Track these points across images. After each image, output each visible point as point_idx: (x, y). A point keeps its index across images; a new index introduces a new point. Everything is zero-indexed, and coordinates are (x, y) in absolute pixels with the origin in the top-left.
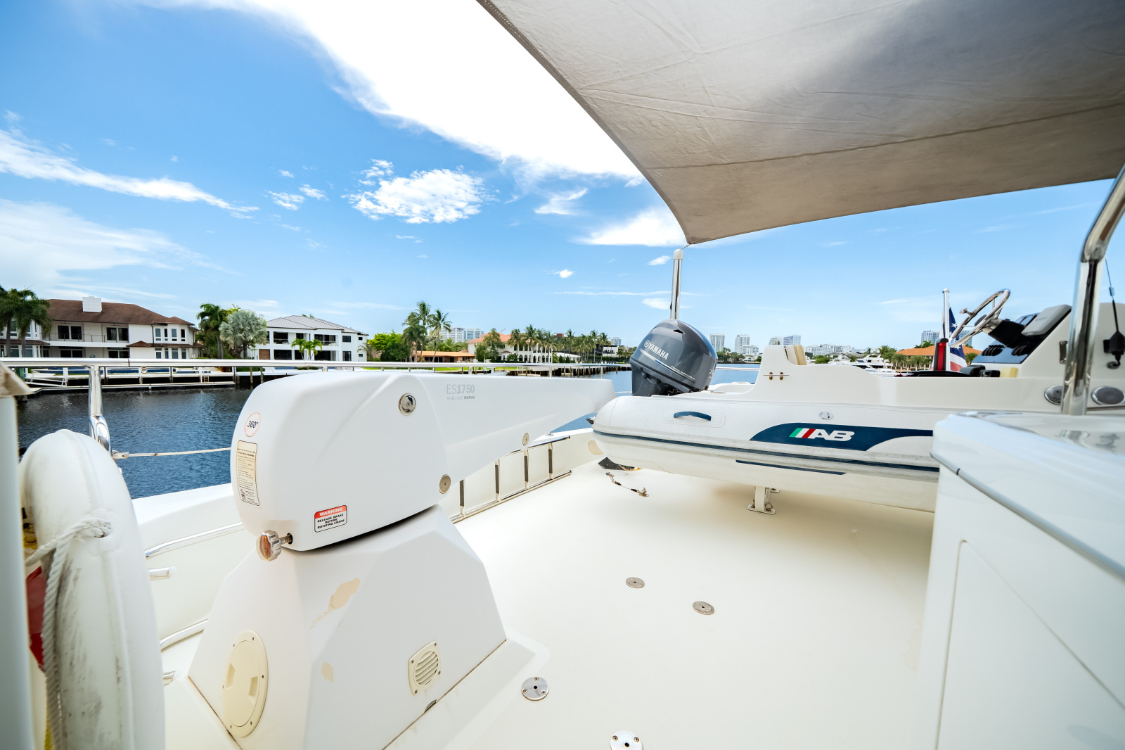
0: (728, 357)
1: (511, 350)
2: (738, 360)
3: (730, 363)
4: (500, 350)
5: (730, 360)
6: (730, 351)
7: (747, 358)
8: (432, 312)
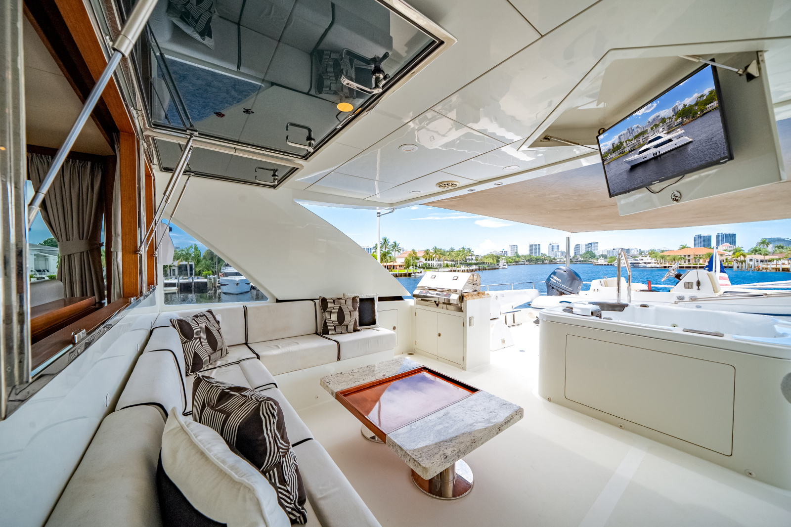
0: (545, 260)
1: (423, 260)
2: (551, 261)
3: (546, 264)
4: (417, 261)
5: (546, 262)
6: (546, 255)
7: (558, 260)
8: (391, 243)
